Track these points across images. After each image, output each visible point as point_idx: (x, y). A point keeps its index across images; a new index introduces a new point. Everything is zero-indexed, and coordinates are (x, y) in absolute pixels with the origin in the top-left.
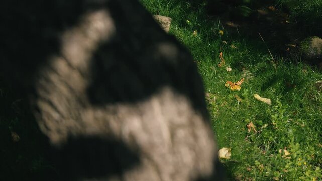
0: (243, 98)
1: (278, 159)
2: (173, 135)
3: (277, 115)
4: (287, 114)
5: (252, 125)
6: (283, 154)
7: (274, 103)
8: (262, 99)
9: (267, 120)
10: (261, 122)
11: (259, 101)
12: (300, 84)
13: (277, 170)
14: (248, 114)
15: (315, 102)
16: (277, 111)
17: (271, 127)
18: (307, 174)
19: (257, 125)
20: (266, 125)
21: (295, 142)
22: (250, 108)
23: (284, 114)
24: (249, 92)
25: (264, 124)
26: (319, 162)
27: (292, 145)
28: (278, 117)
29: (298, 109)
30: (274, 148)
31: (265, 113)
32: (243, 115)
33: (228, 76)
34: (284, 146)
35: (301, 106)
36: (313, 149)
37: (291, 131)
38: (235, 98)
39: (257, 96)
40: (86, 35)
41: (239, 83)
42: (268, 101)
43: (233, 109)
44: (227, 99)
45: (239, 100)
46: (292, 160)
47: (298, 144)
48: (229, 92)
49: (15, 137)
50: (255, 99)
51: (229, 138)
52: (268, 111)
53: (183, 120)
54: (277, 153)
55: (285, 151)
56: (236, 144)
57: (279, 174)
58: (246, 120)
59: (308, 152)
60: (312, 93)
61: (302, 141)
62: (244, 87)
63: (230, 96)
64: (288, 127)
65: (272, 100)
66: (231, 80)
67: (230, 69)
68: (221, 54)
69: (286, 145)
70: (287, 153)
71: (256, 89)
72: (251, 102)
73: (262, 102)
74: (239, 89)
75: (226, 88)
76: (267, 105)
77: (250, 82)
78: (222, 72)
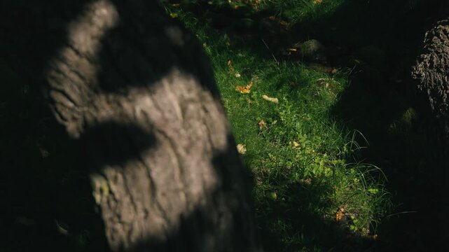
0: (253, 99)
1: (289, 150)
2: (184, 110)
3: (284, 111)
4: (293, 110)
5: (263, 122)
6: (293, 145)
7: (281, 101)
8: (270, 99)
9: (276, 116)
10: (271, 119)
11: (268, 102)
12: (303, 83)
13: (289, 160)
14: (258, 113)
15: (317, 97)
16: (285, 108)
17: (280, 123)
18: (316, 161)
19: (268, 122)
20: (275, 122)
21: (303, 134)
22: (260, 108)
23: (291, 110)
24: (258, 94)
25: (273, 121)
26: (325, 150)
27: (300, 136)
28: (286, 113)
29: (303, 105)
30: (284, 141)
31: (274, 111)
32: (254, 114)
33: (238, 82)
34: (293, 138)
35: (306, 102)
36: (320, 138)
37: (298, 125)
38: (245, 101)
39: (266, 97)
40: (91, 24)
41: (248, 87)
42: (276, 100)
43: (245, 110)
44: (238, 102)
45: (250, 101)
46: (301, 150)
47: (305, 135)
48: (239, 95)
49: (45, 153)
50: (264, 99)
51: (243, 136)
52: (277, 109)
53: (193, 95)
54: (288, 145)
55: (295, 142)
56: (249, 140)
57: (291, 163)
58: (257, 119)
59: (316, 141)
60: (315, 90)
61: (309, 132)
62: (253, 89)
63: (241, 99)
64: (295, 121)
65: (279, 99)
66: (240, 85)
67: (239, 75)
68: (229, 62)
69: (295, 138)
70: (296, 144)
71: (264, 91)
72: (261, 102)
73: (270, 102)
74: (248, 92)
75: (237, 92)
76: (275, 104)
77: (258, 85)
78: (232, 78)
